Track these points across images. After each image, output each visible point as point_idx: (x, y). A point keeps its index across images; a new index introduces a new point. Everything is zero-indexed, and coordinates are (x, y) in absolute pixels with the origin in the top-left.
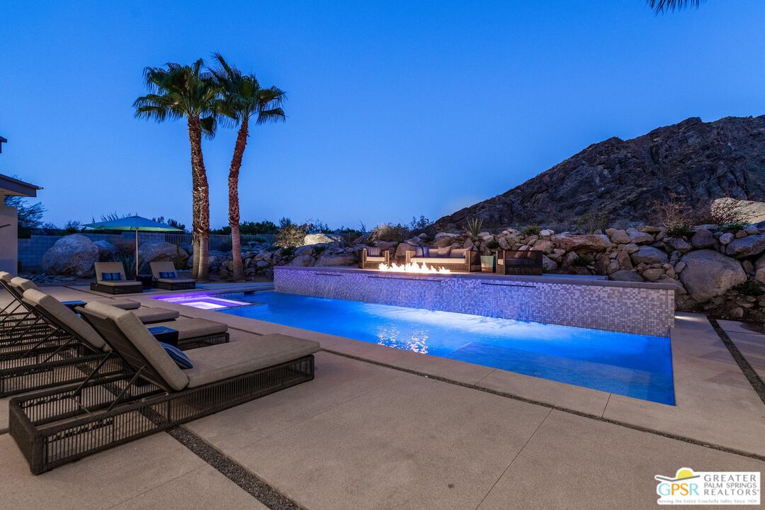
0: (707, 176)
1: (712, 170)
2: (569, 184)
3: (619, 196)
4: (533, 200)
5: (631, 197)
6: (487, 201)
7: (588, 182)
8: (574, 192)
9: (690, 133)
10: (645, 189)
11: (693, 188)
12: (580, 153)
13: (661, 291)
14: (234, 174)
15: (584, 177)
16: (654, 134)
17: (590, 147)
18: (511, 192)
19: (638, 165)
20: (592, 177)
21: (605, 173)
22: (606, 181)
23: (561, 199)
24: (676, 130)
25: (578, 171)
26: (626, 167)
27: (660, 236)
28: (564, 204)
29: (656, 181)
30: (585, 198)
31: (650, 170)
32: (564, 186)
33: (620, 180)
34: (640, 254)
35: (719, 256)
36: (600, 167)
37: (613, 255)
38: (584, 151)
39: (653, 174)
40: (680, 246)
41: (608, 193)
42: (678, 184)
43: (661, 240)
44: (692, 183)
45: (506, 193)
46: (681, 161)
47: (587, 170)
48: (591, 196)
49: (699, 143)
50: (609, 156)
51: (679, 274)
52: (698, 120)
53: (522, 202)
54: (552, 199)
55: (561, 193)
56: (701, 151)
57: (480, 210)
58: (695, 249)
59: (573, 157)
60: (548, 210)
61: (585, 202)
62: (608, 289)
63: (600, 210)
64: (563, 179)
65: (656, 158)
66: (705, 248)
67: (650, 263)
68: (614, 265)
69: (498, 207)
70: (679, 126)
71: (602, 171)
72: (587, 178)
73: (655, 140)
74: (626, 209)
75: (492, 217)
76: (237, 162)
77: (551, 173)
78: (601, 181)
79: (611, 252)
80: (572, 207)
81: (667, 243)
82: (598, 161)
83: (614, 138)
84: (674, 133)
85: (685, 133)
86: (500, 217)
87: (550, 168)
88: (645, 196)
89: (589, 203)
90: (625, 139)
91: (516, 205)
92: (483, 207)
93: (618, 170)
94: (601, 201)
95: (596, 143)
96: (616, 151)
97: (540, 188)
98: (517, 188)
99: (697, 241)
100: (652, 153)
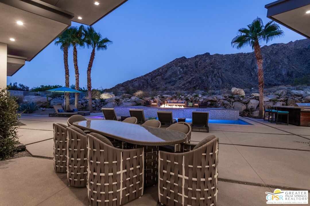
0: (212, 74)
1: (213, 72)
2: (169, 73)
3: (185, 79)
4: (156, 79)
5: (189, 80)
6: (137, 78)
7: (175, 73)
8: (170, 76)
9: (207, 58)
10: (193, 77)
11: (208, 78)
12: (173, 61)
13: (237, 111)
14: (89, 70)
15: (174, 71)
16: (196, 57)
17: (176, 59)
18: (147, 75)
19: (191, 68)
20: (176, 71)
21: (181, 70)
22: (181, 73)
23: (166, 79)
24: (202, 56)
25: (172, 68)
26: (188, 68)
27: (227, 98)
28: (167, 81)
29: (197, 74)
30: (174, 79)
31: (195, 70)
32: (167, 74)
33: (186, 73)
34: (225, 102)
35: (241, 103)
36: (179, 68)
37: (219, 103)
38: (174, 61)
39: (196, 72)
40: (232, 101)
41: (182, 78)
42: (203, 76)
43: (228, 99)
44: (207, 76)
45: (145, 75)
46: (204, 68)
47: (175, 68)
48: (176, 78)
49: (209, 62)
50: (182, 64)
51: (233, 107)
52: (209, 53)
53: (152, 79)
54: (163, 79)
55: (166, 77)
56: (210, 65)
57: (134, 82)
58: (235, 101)
59: (170, 63)
60: (161, 83)
61: (174, 81)
62: (226, 111)
63: (179, 84)
64: (167, 71)
65: (197, 66)
66: (237, 101)
67: (227, 104)
68: (219, 105)
69: (142, 81)
70: (203, 55)
71: (180, 69)
72: (175, 71)
73: (197, 59)
74: (188, 84)
75: (140, 85)
76: (90, 65)
77: (162, 68)
78: (180, 73)
79: (218, 102)
80: (170, 82)
81: (229, 100)
82: (178, 65)
83: (184, 57)
84: (202, 57)
85: (205, 58)
86: (143, 85)
87: (162, 66)
88: (194, 79)
89: (175, 81)
90: (187, 58)
91: (149, 80)
92: (136, 81)
93: (185, 69)
94: (180, 80)
95: (178, 58)
96: (185, 62)
97: (159, 74)
98: (150, 73)
99: (236, 100)
100: (195, 64)
